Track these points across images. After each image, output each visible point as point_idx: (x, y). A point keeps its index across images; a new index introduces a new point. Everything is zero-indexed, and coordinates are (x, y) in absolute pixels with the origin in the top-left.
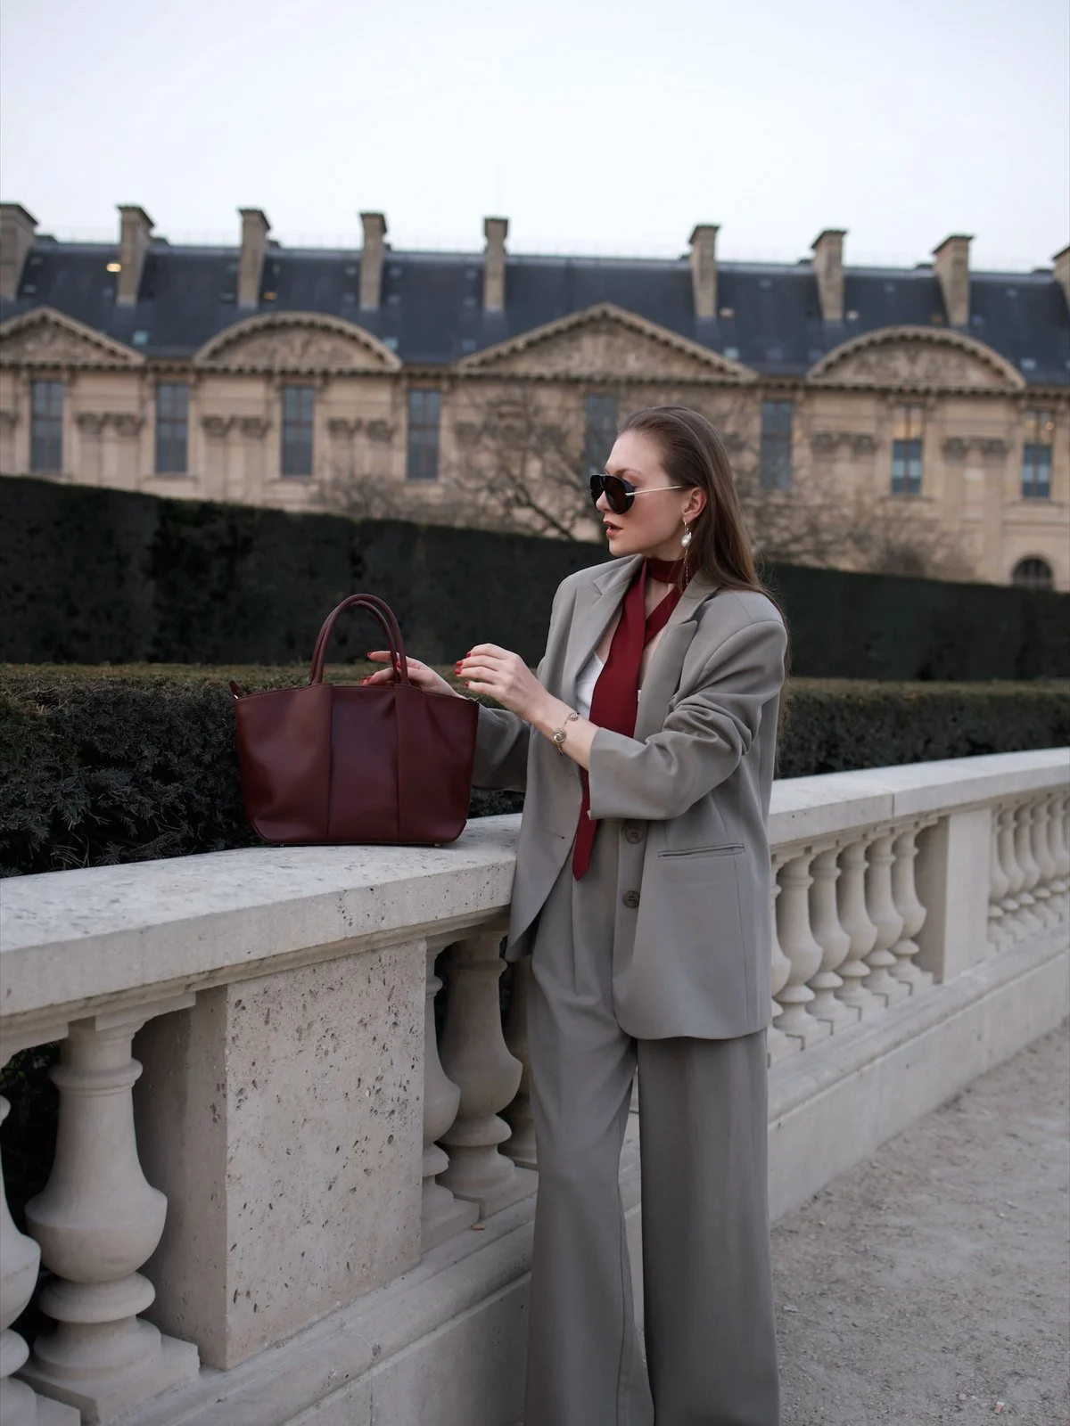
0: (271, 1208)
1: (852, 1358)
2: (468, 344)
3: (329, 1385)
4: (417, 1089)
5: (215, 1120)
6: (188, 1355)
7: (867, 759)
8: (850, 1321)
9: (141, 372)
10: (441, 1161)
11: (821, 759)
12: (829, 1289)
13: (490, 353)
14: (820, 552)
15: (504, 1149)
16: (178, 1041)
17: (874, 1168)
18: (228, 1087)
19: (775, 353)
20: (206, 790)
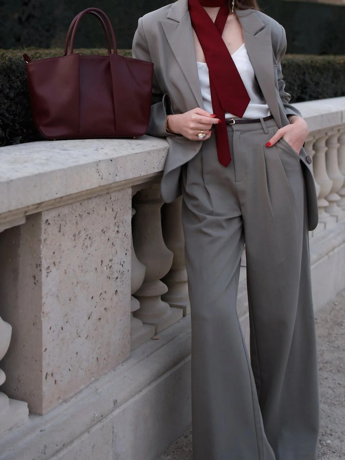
0: (62, 329)
1: (341, 400)
3: (94, 421)
4: (128, 266)
5: (35, 283)
6: (23, 408)
7: (320, 94)
8: (337, 382)
10: (137, 305)
11: (299, 95)
12: (323, 367)
15: (164, 298)
16: (14, 242)
17: (335, 305)
18: (42, 265)
20: (11, 112)
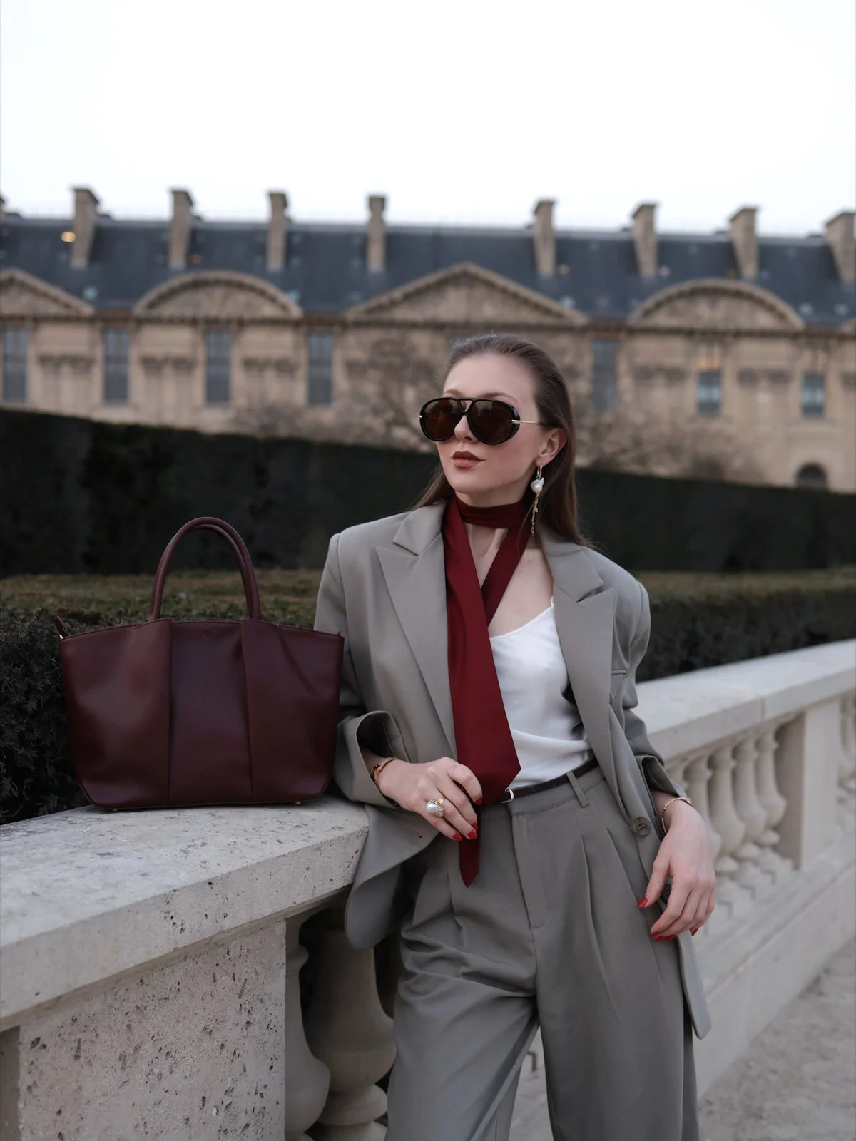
2: (356, 296)
9: (91, 321)
13: (373, 302)
14: (642, 460)
17: (749, 1067)
19: (603, 302)
20: (31, 743)
